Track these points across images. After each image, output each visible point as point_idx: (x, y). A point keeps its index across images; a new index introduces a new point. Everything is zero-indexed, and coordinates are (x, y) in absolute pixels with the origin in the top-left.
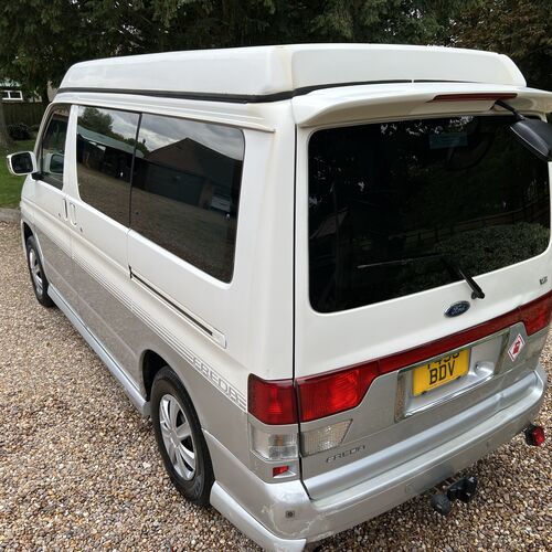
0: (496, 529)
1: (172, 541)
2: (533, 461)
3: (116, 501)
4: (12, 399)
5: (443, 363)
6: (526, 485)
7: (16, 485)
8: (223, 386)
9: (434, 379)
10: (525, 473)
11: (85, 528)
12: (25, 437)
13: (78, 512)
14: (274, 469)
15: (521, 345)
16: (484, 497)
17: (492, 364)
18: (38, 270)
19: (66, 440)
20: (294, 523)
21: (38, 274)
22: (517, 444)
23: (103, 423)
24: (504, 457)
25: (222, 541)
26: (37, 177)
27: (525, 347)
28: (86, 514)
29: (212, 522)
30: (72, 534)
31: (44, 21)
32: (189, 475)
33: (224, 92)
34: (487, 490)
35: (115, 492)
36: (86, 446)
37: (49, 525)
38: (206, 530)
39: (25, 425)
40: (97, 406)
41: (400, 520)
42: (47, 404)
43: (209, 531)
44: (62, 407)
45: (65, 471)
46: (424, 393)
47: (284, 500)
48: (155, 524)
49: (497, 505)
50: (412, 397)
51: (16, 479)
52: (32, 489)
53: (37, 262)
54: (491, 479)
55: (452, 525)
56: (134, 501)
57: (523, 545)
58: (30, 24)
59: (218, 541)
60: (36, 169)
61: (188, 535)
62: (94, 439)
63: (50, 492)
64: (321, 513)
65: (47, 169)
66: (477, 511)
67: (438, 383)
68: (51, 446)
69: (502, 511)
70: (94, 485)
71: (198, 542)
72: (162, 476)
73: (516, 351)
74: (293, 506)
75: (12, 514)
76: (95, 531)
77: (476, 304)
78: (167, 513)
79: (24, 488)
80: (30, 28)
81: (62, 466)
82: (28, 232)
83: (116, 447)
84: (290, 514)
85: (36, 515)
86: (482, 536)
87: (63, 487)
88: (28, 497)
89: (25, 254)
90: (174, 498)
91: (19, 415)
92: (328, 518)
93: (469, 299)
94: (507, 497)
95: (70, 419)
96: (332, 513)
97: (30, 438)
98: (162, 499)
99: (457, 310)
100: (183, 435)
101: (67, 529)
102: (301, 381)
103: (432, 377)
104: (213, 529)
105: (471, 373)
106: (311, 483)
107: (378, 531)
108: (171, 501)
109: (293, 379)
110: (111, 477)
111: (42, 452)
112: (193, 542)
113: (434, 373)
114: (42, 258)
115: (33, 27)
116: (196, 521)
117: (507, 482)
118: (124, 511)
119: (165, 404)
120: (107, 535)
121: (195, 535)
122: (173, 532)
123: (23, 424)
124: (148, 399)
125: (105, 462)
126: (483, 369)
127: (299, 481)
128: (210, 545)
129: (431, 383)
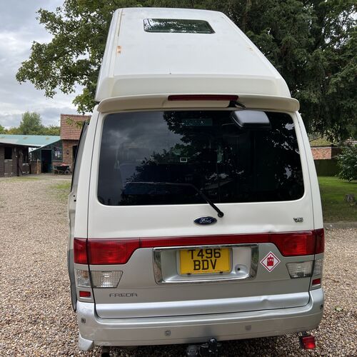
5: (204, 258)
9: (197, 267)
14: (80, 292)
15: (275, 262)
46: (189, 274)
67: (201, 271)
73: (270, 264)
74: (85, 315)
84: (83, 320)
99: (204, 221)
103: (195, 265)
105: (234, 272)
106: (100, 307)
109: (87, 239)
113: (197, 263)
127: (93, 304)
129: (195, 269)
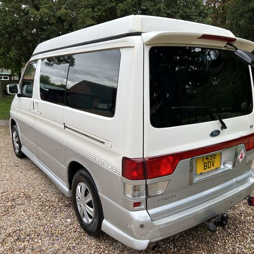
0: (237, 245)
1: (82, 252)
2: (251, 218)
3: (54, 236)
4: (4, 194)
5: (209, 160)
6: (249, 227)
7: (6, 229)
8: (109, 167)
9: (205, 167)
10: (248, 222)
11: (39, 247)
12: (10, 209)
13: (36, 240)
14: (134, 203)
15: (244, 155)
16: (230, 232)
17: (231, 162)
18: (17, 140)
19: (30, 211)
20: (144, 231)
21: (17, 142)
22: (243, 211)
23: (48, 204)
24: (238, 216)
26: (19, 96)
27: (245, 157)
28: (40, 241)
29: (101, 244)
30: (33, 249)
31: (24, 35)
32: (90, 220)
33: (111, 36)
34: (231, 230)
35: (54, 232)
36: (39, 213)
37: (22, 246)
39: (10, 204)
40: (45, 197)
41: (191, 242)
42: (20, 196)
43: (100, 247)
44: (28, 197)
45: (29, 223)
46: (201, 173)
47: (139, 219)
48: (74, 245)
49: (237, 235)
50: (196, 175)
51: (5, 227)
52: (13, 231)
53: (17, 136)
54: (232, 225)
55: (216, 244)
56: (63, 235)
57: (251, 252)
58: (18, 36)
59: (104, 252)
60: (19, 92)
61: (90, 249)
62: (43, 210)
63: (22, 232)
64: (156, 226)
65: (24, 92)
66: (228, 238)
67: (208, 170)
68: (23, 213)
69: (239, 238)
70: (44, 229)
72: (77, 224)
73: (241, 157)
74: (143, 222)
75: (4, 242)
76: (44, 248)
77: (223, 132)
78: (79, 240)
79: (10, 230)
80: (18, 38)
81: (28, 221)
82: (13, 123)
83: (54, 213)
84: (142, 226)
85: (16, 242)
86: (231, 249)
87: (28, 230)
88: (12, 234)
89: (11, 134)
90: (83, 234)
91: (7, 200)
92: (160, 229)
93: (220, 129)
94: (241, 232)
95: (32, 202)
96: (162, 227)
97: (13, 210)
98: (77, 235)
99: (215, 134)
100: (88, 200)
101: (31, 247)
102: (147, 159)
103: (205, 166)
104: (102, 247)
105: (222, 167)
106: (151, 211)
107: (181, 247)
108: (81, 235)
109: (143, 158)
110: (52, 225)
111: (18, 216)
112: (93, 252)
113: (205, 164)
114: (20, 134)
115: (19, 38)
116: (94, 243)
117: (240, 226)
118: (58, 240)
119: (79, 187)
120: (50, 250)
121: (93, 249)
122: (82, 248)
123: (9, 204)
124: (70, 189)
125: (49, 219)
126: (227, 165)
127: (146, 211)
129: (205, 169)
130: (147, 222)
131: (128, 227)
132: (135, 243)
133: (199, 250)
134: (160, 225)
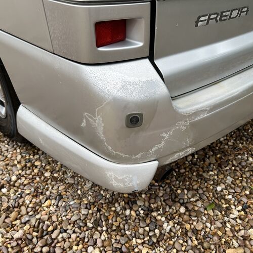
25: (47, 174)
29: (37, 157)
38: (29, 165)
43: (33, 165)
47: (121, 94)
59: (43, 174)
61: (9, 172)
71: (19, 177)
84: (134, 121)
96: (202, 117)
104: (37, 163)
112: (14, 178)
116: (19, 157)
121: (17, 171)
128: (33, 179)
130: (153, 106)
131: (84, 124)
132: (108, 174)
133: (239, 154)
134: (197, 113)
